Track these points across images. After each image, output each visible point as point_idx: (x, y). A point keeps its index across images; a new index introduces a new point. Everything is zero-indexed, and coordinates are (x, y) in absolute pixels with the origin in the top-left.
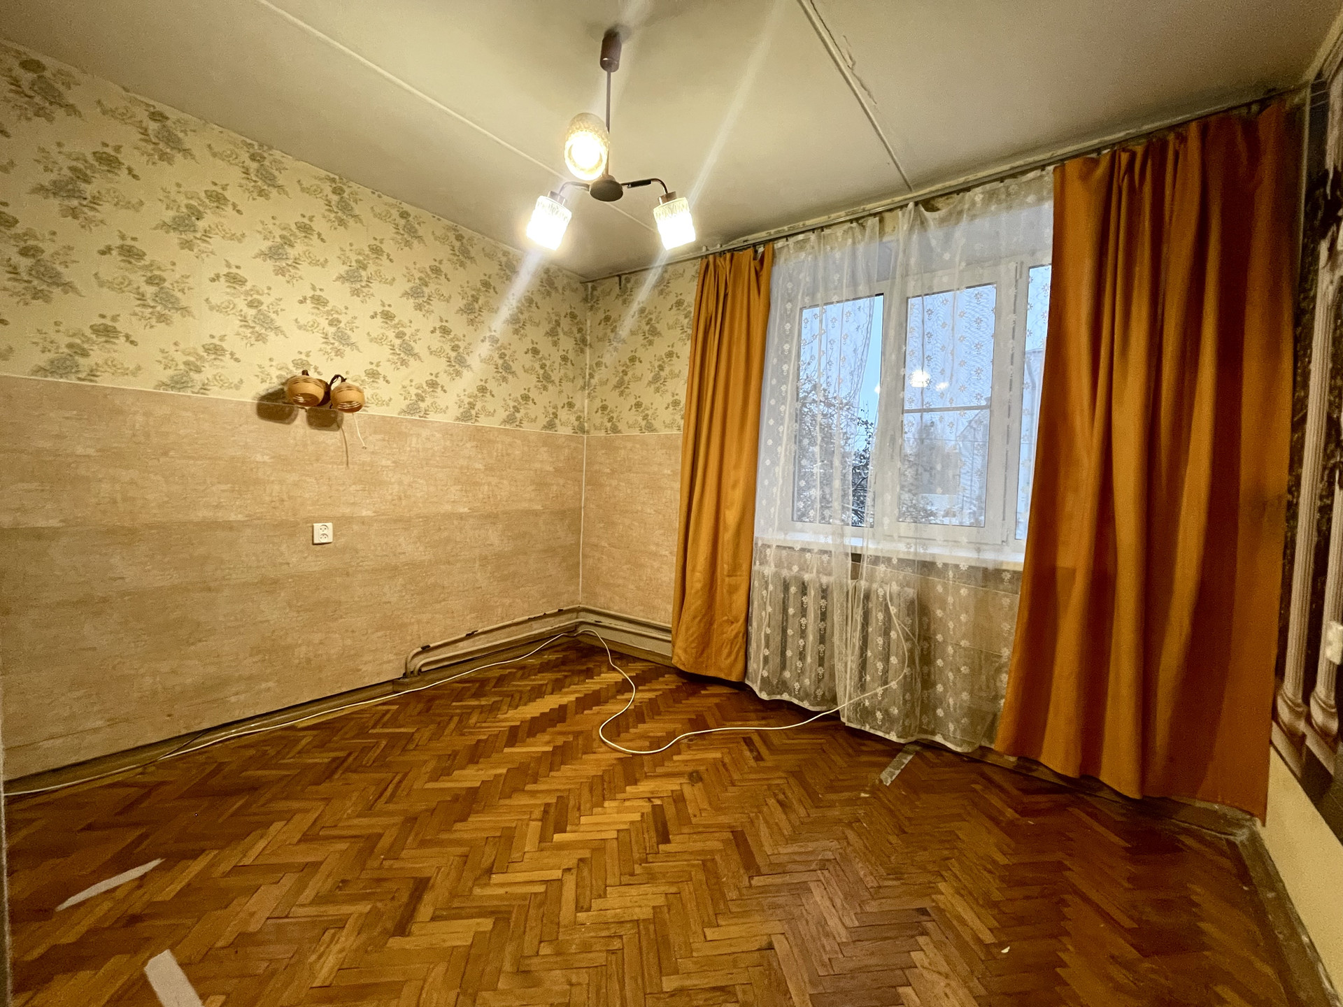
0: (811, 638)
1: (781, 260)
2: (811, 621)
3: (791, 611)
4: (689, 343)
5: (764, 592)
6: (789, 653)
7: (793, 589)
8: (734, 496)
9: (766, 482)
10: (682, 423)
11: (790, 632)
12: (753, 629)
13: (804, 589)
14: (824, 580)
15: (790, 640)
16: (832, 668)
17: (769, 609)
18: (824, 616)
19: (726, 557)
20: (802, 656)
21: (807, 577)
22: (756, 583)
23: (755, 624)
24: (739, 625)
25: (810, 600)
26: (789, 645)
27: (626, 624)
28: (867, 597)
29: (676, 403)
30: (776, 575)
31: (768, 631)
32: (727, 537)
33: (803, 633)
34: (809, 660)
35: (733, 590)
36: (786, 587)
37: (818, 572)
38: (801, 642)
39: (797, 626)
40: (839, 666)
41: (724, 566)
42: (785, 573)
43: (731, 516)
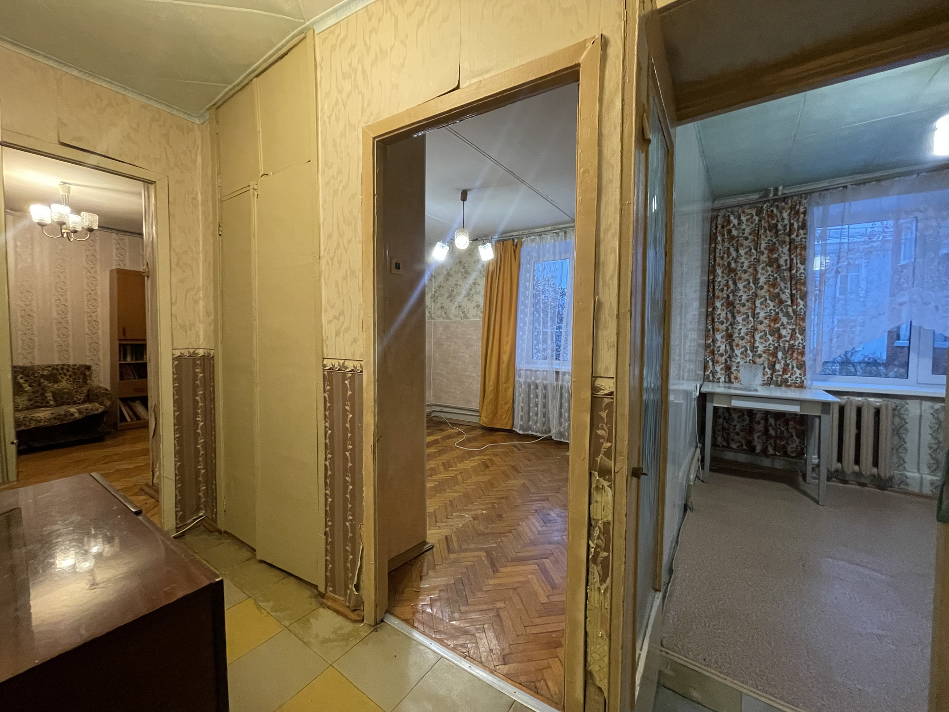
0: (540, 406)
1: (524, 246)
2: (540, 400)
3: (532, 396)
4: (484, 279)
5: (520, 389)
6: (531, 414)
7: (532, 387)
8: (507, 348)
9: (520, 342)
10: (481, 315)
11: (531, 405)
12: (516, 406)
13: (537, 387)
14: (545, 382)
15: (531, 409)
16: (549, 418)
17: (522, 395)
18: (545, 397)
19: (503, 376)
20: (537, 414)
21: (538, 381)
22: (517, 386)
23: (517, 403)
24: (510, 404)
25: (539, 391)
26: (531, 411)
27: (456, 410)
28: (561, 388)
29: (478, 306)
30: (525, 382)
31: (522, 405)
32: (504, 366)
33: (537, 405)
34: (539, 415)
35: (506, 390)
36: (529, 386)
37: (542, 379)
38: (536, 409)
39: (534, 402)
40: (551, 416)
41: (503, 379)
42: (529, 380)
43: (505, 357)
